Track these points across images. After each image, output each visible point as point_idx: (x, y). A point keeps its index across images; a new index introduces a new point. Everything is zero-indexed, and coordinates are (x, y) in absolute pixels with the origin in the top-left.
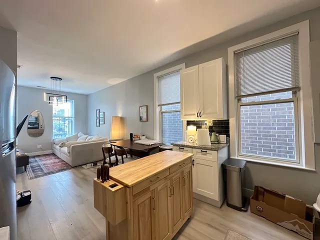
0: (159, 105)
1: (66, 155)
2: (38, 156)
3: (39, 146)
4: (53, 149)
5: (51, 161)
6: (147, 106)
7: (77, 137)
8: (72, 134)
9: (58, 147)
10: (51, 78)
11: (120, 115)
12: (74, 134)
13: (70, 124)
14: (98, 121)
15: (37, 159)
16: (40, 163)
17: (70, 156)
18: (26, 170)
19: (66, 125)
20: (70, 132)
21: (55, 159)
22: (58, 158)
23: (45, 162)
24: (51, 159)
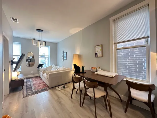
0: (115, 44)
1: (46, 79)
2: (32, 78)
3: (32, 72)
4: (39, 74)
5: (38, 82)
6: (102, 45)
7: (51, 67)
8: (49, 65)
9: (41, 73)
10: (37, 30)
11: (78, 53)
12: (50, 65)
13: (48, 60)
14: (63, 58)
15: (31, 80)
16: (32, 83)
17: (48, 80)
18: (22, 89)
19: (46, 60)
20: (48, 64)
21: (40, 80)
22: (42, 80)
23: (34, 82)
24: (38, 80)
